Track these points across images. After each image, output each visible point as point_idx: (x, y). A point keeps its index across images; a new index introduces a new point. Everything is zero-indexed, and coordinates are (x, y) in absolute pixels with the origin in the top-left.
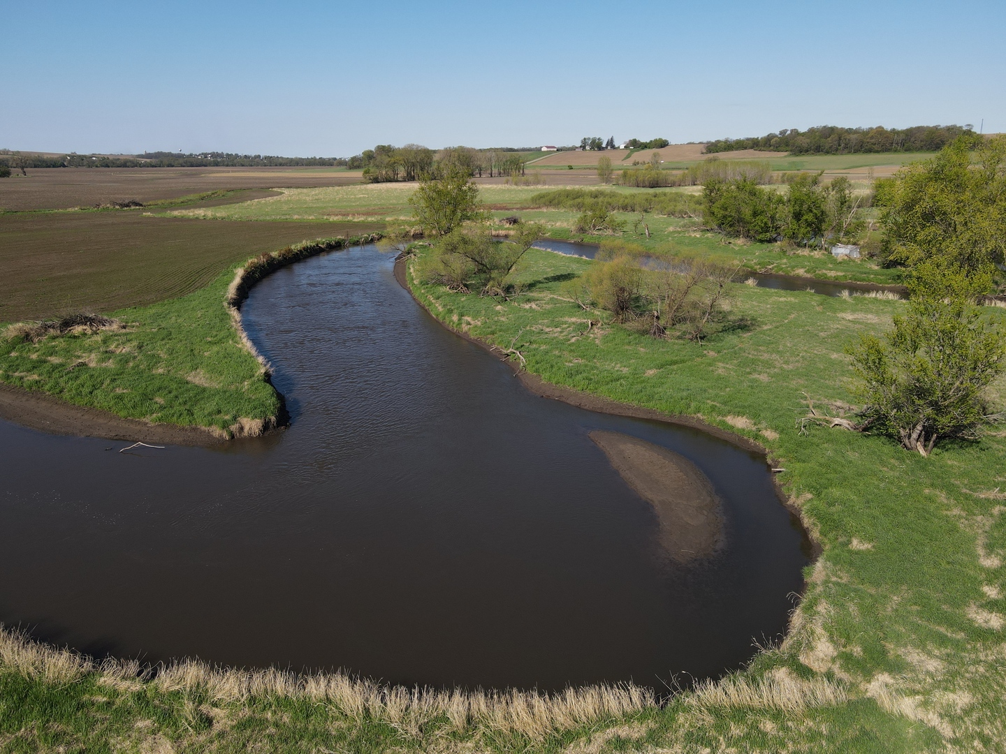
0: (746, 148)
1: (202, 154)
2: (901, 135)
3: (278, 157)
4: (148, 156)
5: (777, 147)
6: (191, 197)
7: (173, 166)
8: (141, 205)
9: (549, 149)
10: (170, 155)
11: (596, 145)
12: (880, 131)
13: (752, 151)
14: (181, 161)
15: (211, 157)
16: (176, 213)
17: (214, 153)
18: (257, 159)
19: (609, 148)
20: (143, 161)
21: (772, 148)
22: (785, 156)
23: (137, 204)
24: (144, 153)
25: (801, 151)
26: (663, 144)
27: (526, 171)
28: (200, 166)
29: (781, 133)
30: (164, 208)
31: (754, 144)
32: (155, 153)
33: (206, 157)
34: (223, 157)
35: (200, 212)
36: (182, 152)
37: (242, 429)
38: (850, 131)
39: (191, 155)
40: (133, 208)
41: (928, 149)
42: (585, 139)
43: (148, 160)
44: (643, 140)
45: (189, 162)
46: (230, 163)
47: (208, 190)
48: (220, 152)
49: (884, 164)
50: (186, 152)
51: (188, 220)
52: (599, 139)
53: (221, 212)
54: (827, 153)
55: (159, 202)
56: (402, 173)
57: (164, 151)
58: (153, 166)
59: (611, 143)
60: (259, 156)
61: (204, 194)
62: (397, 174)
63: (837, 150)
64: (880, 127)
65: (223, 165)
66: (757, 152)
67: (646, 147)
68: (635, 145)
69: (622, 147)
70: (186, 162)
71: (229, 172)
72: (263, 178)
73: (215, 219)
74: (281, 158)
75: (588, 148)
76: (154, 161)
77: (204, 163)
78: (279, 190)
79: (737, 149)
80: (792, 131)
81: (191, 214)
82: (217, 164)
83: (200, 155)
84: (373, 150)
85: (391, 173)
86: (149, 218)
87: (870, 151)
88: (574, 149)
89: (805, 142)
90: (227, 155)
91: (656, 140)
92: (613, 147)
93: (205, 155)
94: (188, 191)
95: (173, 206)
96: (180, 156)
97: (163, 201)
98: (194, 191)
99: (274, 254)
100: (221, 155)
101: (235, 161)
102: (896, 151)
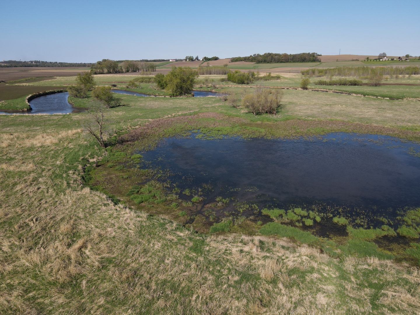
0: (242, 61)
1: (30, 61)
2: (292, 56)
3: (65, 63)
4: (5, 62)
5: (252, 61)
6: (23, 79)
7: (17, 67)
8: (5, 82)
9: (172, 61)
10: (15, 62)
11: (191, 59)
12: (285, 55)
13: (243, 62)
14: (20, 64)
15: (34, 63)
16: (16, 84)
17: (36, 61)
18: (56, 64)
19: (196, 60)
20: (3, 64)
21: (250, 61)
22: (254, 64)
23: (3, 82)
24: (3, 61)
25: (259, 62)
26: (216, 59)
27: (156, 70)
28: (29, 67)
29: (254, 55)
30: (13, 83)
31: (245, 59)
32: (8, 61)
33: (32, 63)
34: (40, 63)
35: (24, 84)
36: (21, 61)
37: (24, 110)
38: (276, 55)
39: (25, 62)
40: (2, 83)
41: (300, 62)
42: (187, 57)
43: (5, 64)
44: (209, 57)
45: (24, 65)
46: (43, 66)
47: (29, 77)
48: (38, 60)
49: (283, 67)
50: (23, 60)
51: (21, 86)
52: (192, 57)
53: (31, 84)
54: (268, 62)
55: (11, 81)
56: (106, 70)
57: (12, 60)
58: (8, 67)
59: (197, 58)
60: (57, 62)
61: (28, 79)
62: (104, 71)
63: (271, 62)
64: (285, 54)
65: (40, 66)
66: (245, 62)
67: (210, 60)
68: (206, 59)
69: (201, 60)
70: (23, 65)
71: (41, 70)
72: (54, 73)
73: (29, 86)
74: (67, 63)
75: (188, 60)
76: (8, 64)
77: (31, 65)
78: (56, 77)
79: (239, 61)
80: (257, 54)
81: (21, 85)
82: (37, 66)
83: (29, 62)
84: (101, 61)
85: (101, 71)
86: (8, 86)
87: (282, 62)
88: (181, 60)
89: (260, 58)
90: (42, 62)
91: (214, 57)
92: (198, 59)
93: (32, 62)
94: (22, 78)
95: (15, 82)
96: (20, 62)
97: (12, 81)
98: (24, 77)
99: (41, 93)
100: (39, 62)
101: (45, 64)
102: (290, 62)
